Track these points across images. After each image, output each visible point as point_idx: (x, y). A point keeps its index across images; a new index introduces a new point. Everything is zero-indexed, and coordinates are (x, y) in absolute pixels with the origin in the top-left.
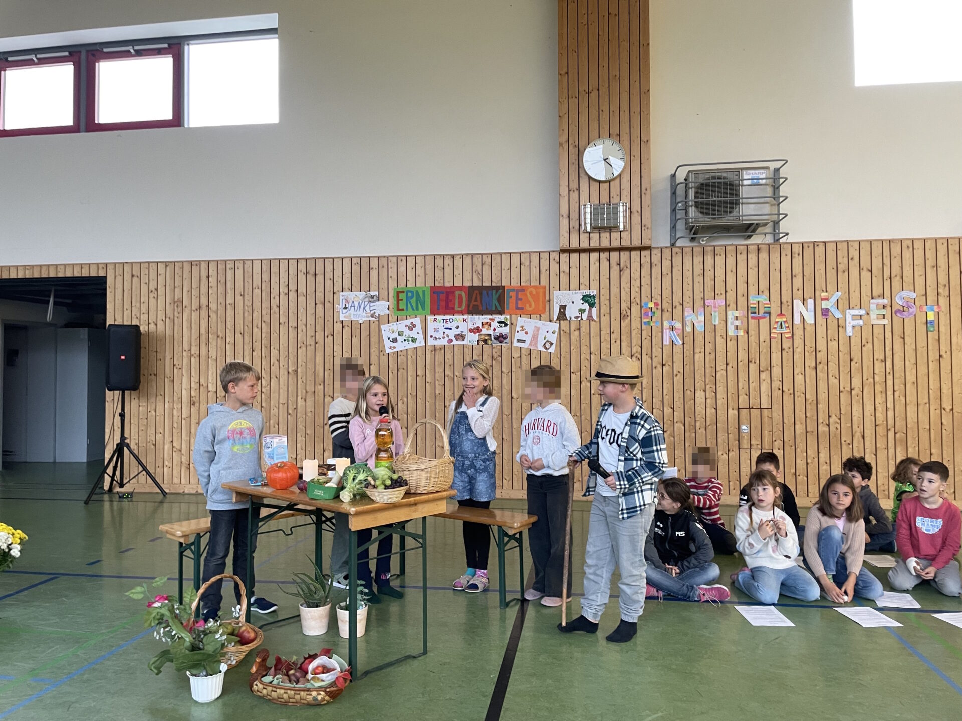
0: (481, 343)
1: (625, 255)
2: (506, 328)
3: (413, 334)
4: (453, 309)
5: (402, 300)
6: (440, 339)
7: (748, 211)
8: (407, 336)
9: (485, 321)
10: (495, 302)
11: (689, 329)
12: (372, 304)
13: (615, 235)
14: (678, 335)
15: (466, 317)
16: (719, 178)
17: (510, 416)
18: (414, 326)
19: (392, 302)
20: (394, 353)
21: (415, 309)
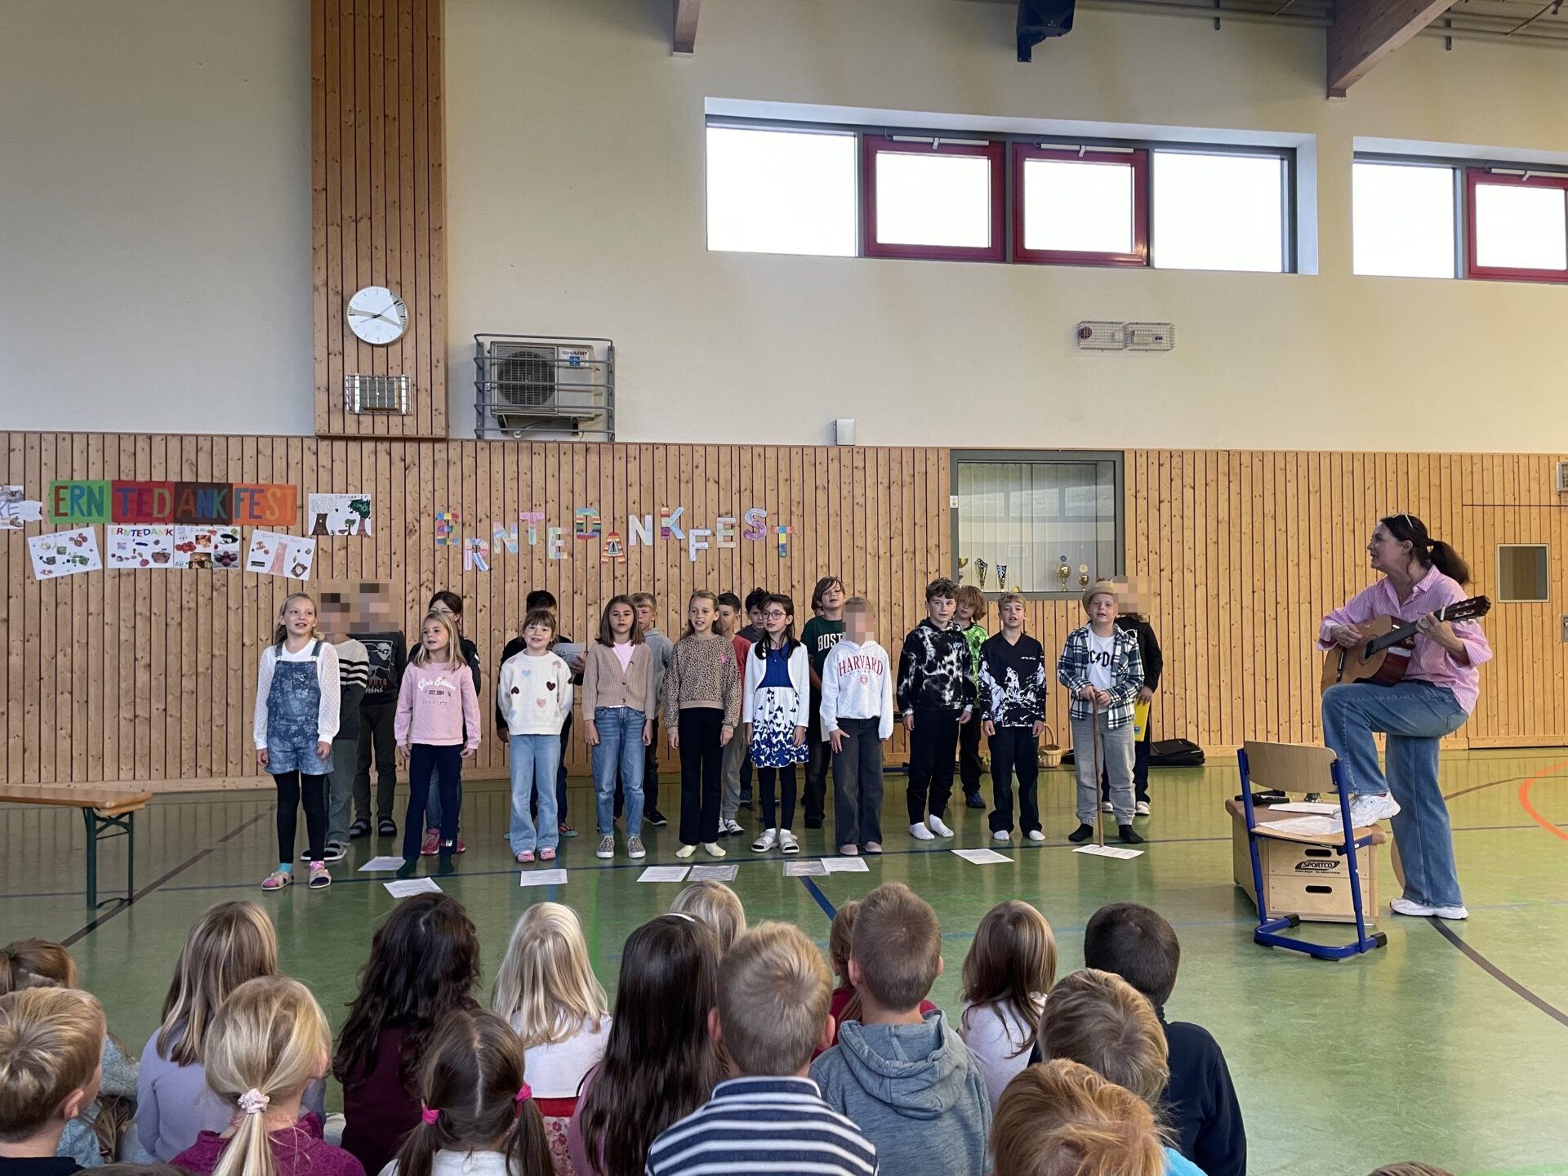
0: (195, 566)
1: (411, 448)
2: (234, 544)
3: (83, 551)
4: (150, 514)
5: (64, 499)
6: (127, 559)
7: (565, 401)
8: (72, 554)
9: (201, 534)
10: (217, 506)
11: (498, 550)
12: (12, 505)
13: (395, 420)
14: (484, 558)
15: (170, 527)
16: (530, 354)
17: (240, 672)
18: (85, 539)
19: (47, 503)
20: (49, 580)
21: (85, 512)
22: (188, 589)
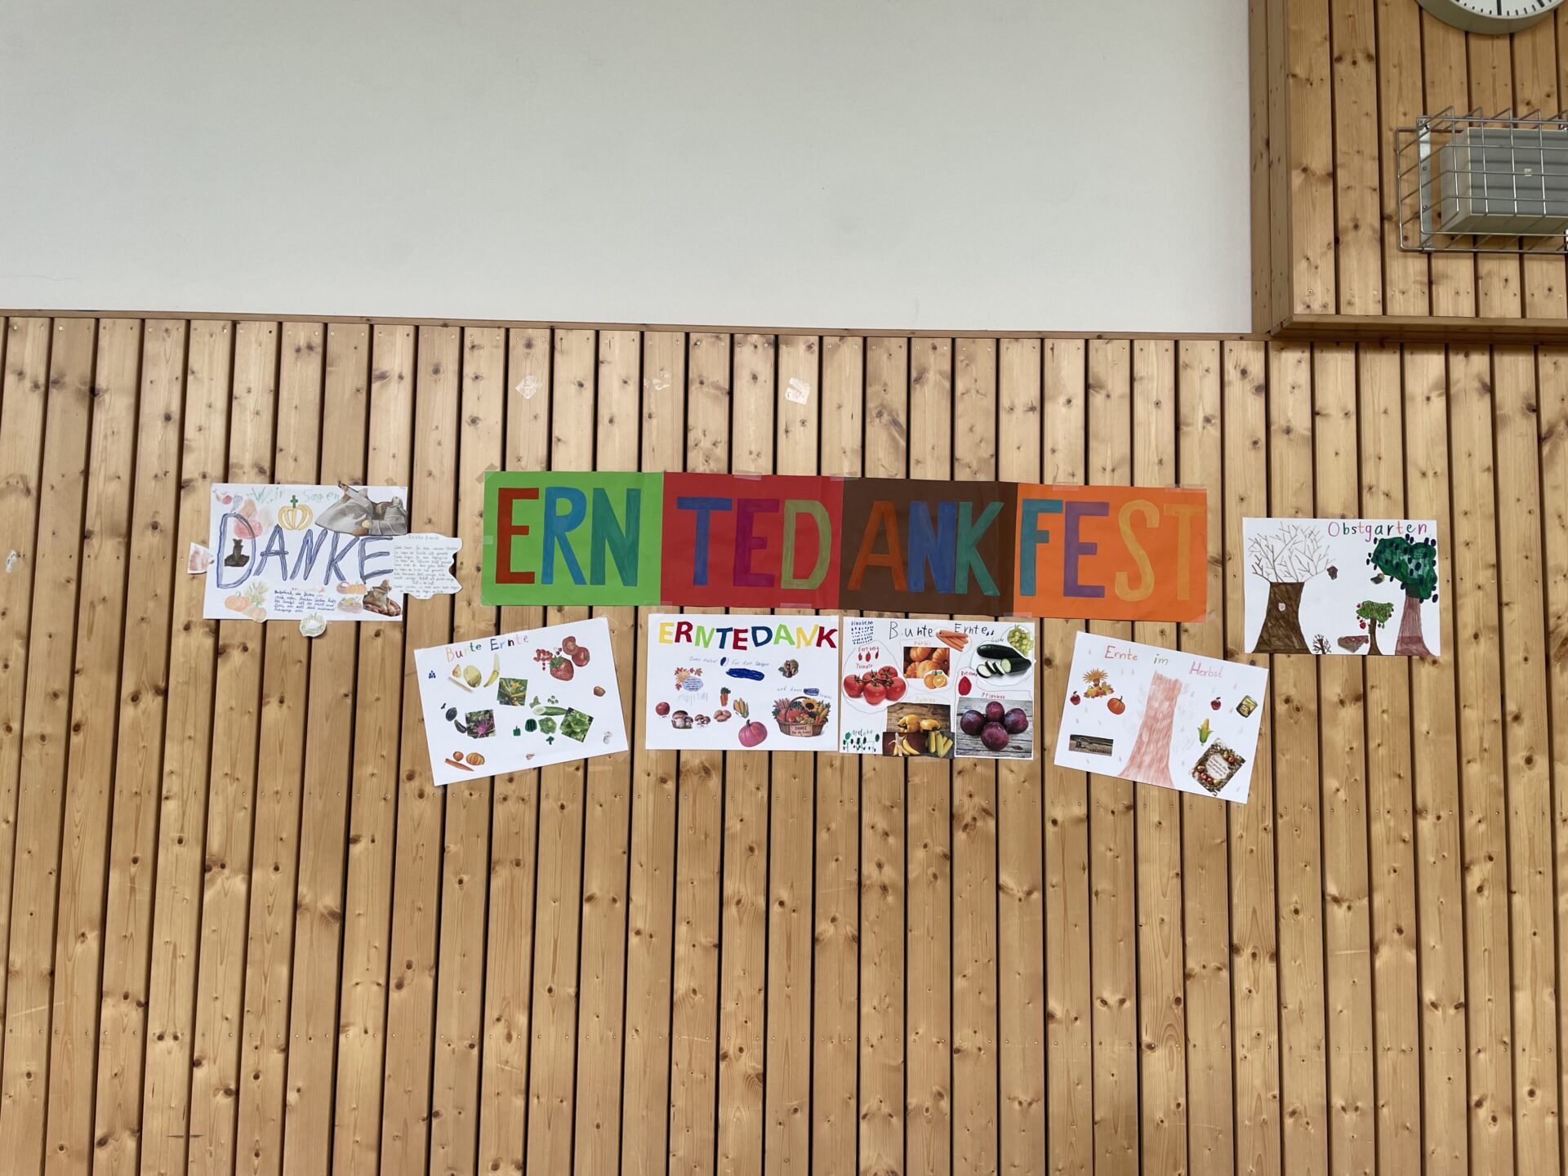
0: (903, 747)
1: (1556, 369)
2: (1018, 679)
3: (574, 694)
4: (772, 581)
5: (524, 530)
6: (703, 720)
8: (544, 703)
9: (921, 642)
10: (968, 557)
12: (372, 546)
13: (1543, 271)
15: (829, 620)
17: (1040, 1108)
18: (581, 656)
19: (475, 540)
20: (472, 785)
21: (587, 574)
22: (882, 825)
